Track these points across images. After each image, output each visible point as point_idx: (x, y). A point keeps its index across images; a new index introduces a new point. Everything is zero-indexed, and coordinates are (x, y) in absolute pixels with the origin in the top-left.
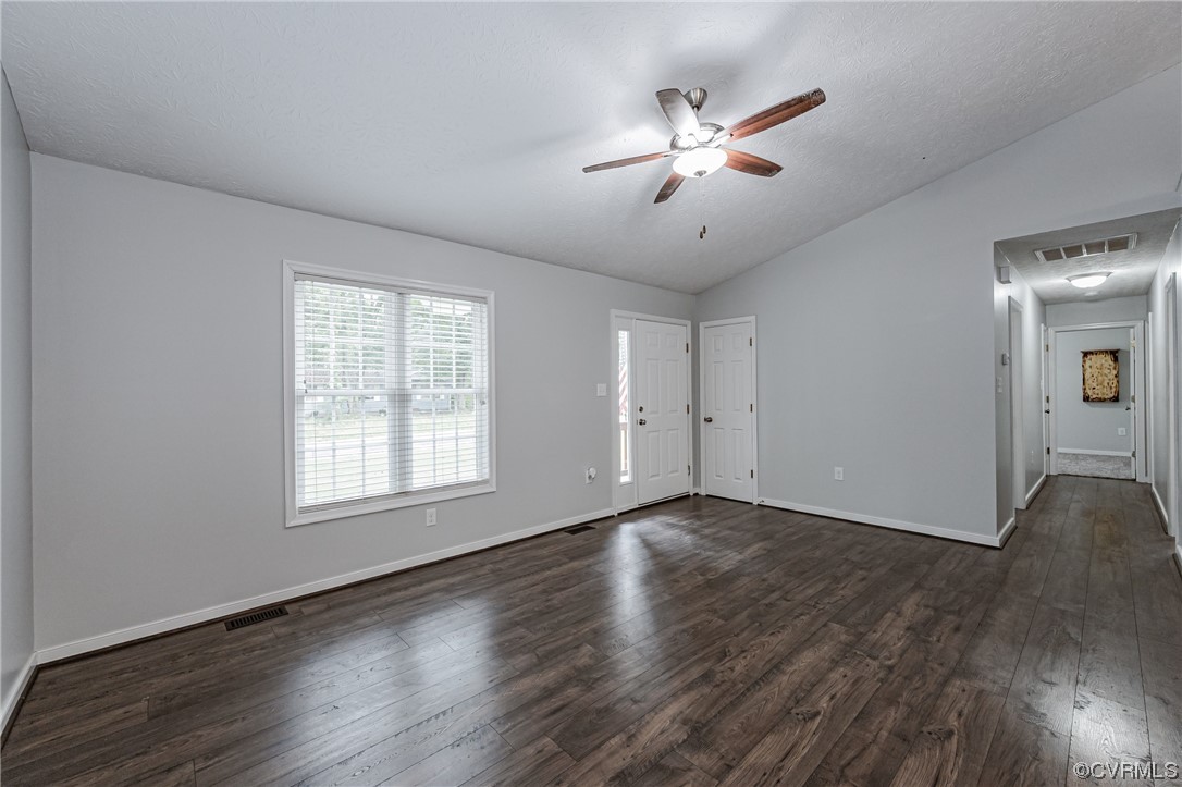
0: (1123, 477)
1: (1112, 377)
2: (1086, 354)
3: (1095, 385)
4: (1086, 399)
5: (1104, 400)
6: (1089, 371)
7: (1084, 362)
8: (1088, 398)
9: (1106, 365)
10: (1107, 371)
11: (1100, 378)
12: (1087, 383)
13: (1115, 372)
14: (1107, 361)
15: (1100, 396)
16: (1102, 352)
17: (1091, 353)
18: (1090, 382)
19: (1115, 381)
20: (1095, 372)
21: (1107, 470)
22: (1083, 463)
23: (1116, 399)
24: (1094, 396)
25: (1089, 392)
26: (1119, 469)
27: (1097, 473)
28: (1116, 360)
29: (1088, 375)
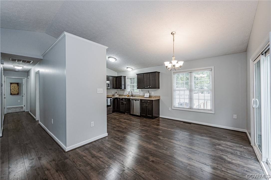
0: (22, 111)
1: (17, 89)
2: (11, 83)
3: (13, 91)
4: (11, 94)
5: (15, 94)
6: (12, 87)
7: (11, 85)
8: (12, 94)
9: (16, 86)
10: (16, 88)
11: (14, 89)
12: (11, 90)
13: (18, 88)
14: (16, 85)
15: (14, 93)
16: (15, 83)
17: (12, 83)
18: (12, 90)
19: (18, 90)
20: (13, 87)
21: (18, 110)
22: (12, 110)
23: (18, 94)
24: (13, 94)
25: (12, 92)
26: (20, 109)
27: (16, 111)
28: (18, 85)
29: (11, 89)
